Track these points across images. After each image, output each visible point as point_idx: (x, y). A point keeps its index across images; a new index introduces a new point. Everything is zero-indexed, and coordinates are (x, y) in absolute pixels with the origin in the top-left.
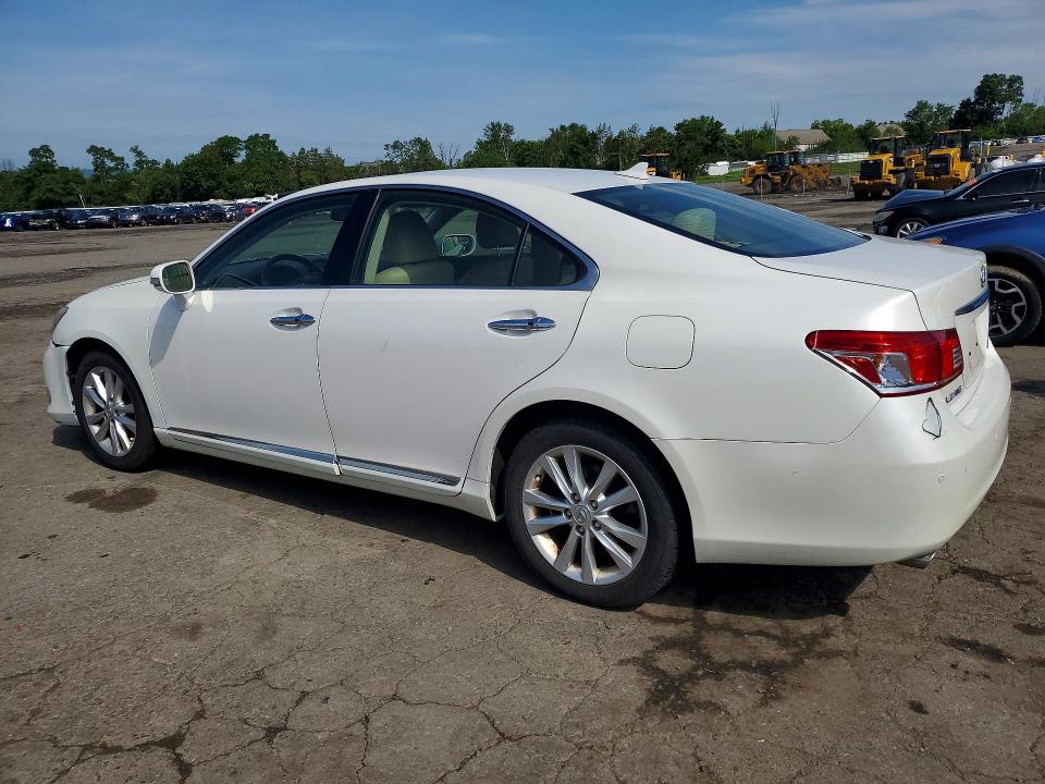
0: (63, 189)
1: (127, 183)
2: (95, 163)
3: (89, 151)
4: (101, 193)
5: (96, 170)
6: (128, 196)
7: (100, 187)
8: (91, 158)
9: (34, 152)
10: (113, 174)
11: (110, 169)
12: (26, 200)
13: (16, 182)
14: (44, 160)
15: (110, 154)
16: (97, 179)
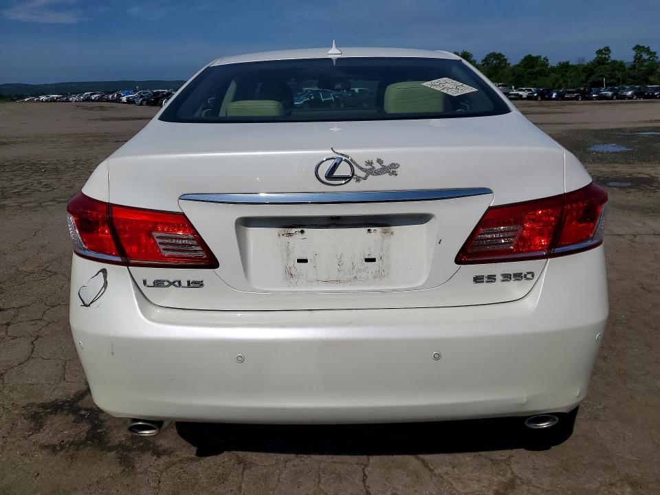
0: (610, 75)
1: (653, 70)
2: (635, 57)
3: (634, 49)
4: (633, 77)
5: (635, 61)
6: (651, 79)
7: (635, 73)
8: (634, 53)
9: (599, 52)
10: (645, 64)
11: (645, 60)
12: (586, 82)
13: (583, 71)
14: (604, 56)
15: (647, 50)
16: (634, 67)
